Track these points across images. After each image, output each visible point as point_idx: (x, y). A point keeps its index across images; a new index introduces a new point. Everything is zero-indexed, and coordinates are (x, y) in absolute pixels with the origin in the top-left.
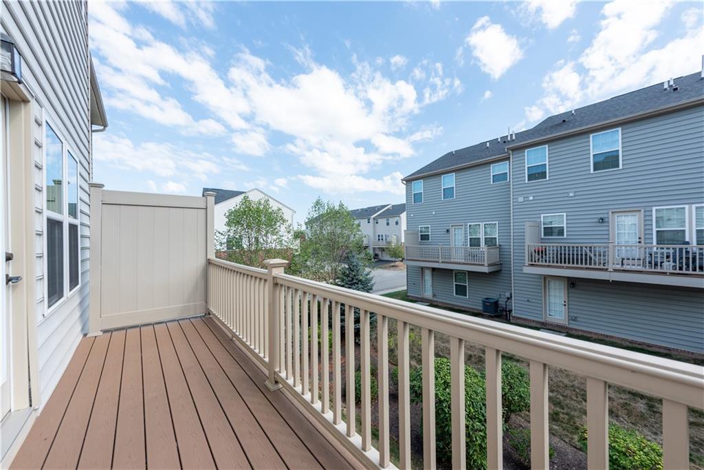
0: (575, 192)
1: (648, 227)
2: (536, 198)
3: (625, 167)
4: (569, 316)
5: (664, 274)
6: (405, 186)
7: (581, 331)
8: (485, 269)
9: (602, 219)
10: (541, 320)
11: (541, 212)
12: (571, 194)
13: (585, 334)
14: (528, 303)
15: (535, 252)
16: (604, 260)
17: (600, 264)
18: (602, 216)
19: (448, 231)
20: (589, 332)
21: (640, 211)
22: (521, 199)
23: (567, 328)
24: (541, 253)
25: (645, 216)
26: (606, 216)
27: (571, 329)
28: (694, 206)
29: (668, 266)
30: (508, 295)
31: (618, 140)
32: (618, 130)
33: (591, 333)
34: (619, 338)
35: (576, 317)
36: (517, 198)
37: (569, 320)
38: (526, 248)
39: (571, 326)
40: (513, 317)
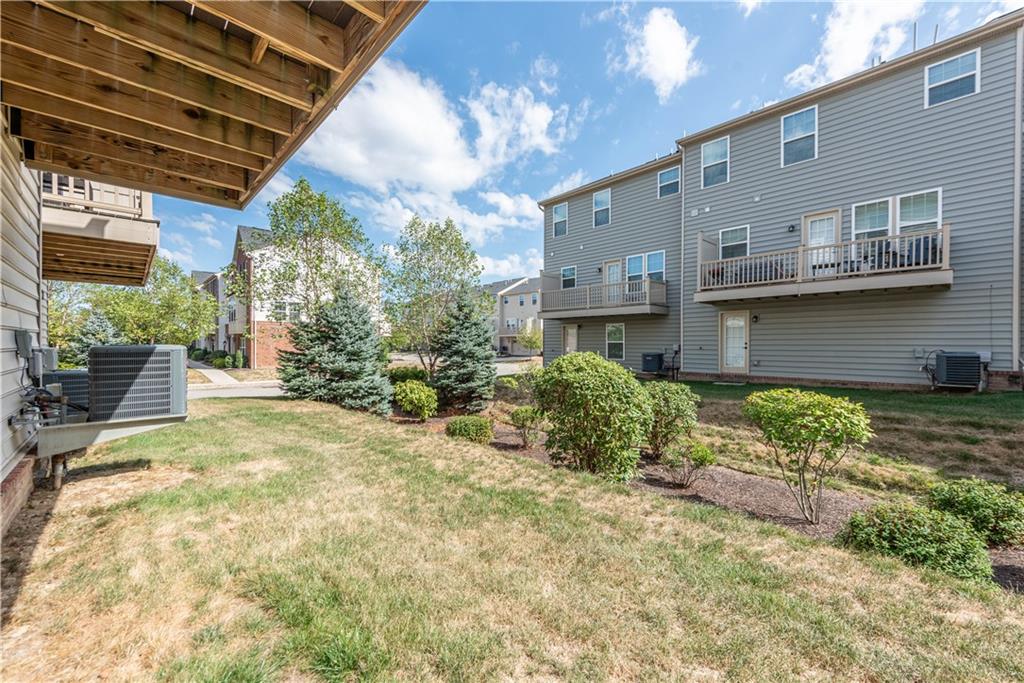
0: (762, 195)
1: (846, 225)
2: (713, 209)
3: (822, 155)
4: (750, 361)
5: (863, 276)
6: (543, 213)
7: (765, 377)
8: (647, 309)
9: (793, 227)
10: (715, 372)
11: (718, 227)
12: (757, 199)
13: (770, 382)
14: (700, 352)
15: (710, 273)
16: (793, 270)
17: (787, 276)
18: (793, 223)
19: (600, 270)
20: (774, 378)
21: (837, 211)
22: (694, 213)
23: (747, 377)
24: (718, 274)
25: (843, 217)
26: (797, 222)
27: (753, 378)
28: (898, 197)
29: (865, 268)
30: (675, 347)
31: (814, 121)
32: (813, 109)
33: (776, 378)
34: (809, 380)
35: (759, 362)
36: (689, 212)
37: (750, 366)
38: (699, 268)
39: (753, 374)
40: (682, 373)
